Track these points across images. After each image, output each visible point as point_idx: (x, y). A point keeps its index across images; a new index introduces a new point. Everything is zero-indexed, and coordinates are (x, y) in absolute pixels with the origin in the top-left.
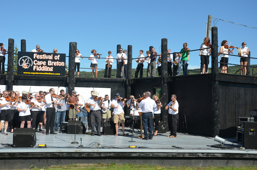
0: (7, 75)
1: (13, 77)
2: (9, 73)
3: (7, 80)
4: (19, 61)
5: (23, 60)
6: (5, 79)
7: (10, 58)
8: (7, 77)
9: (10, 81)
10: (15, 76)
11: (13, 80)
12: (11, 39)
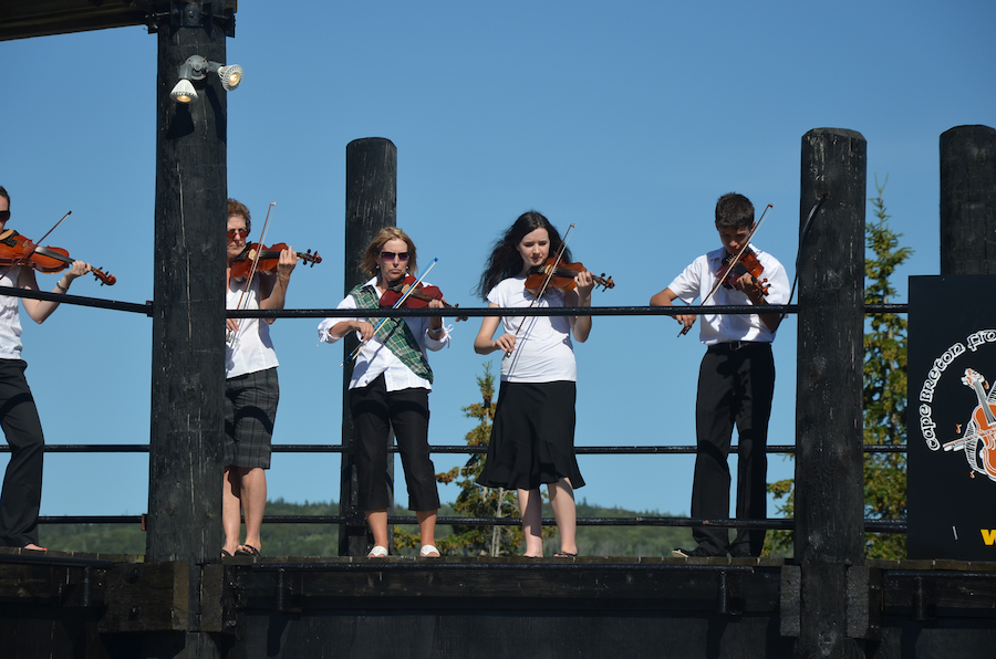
0: (795, 572)
1: (857, 591)
2: (815, 539)
3: (791, 626)
4: (928, 393)
5: (972, 378)
6: (775, 614)
7: (821, 363)
8: (791, 593)
9: (833, 636)
10: (880, 573)
11: (859, 626)
12: (826, 134)
